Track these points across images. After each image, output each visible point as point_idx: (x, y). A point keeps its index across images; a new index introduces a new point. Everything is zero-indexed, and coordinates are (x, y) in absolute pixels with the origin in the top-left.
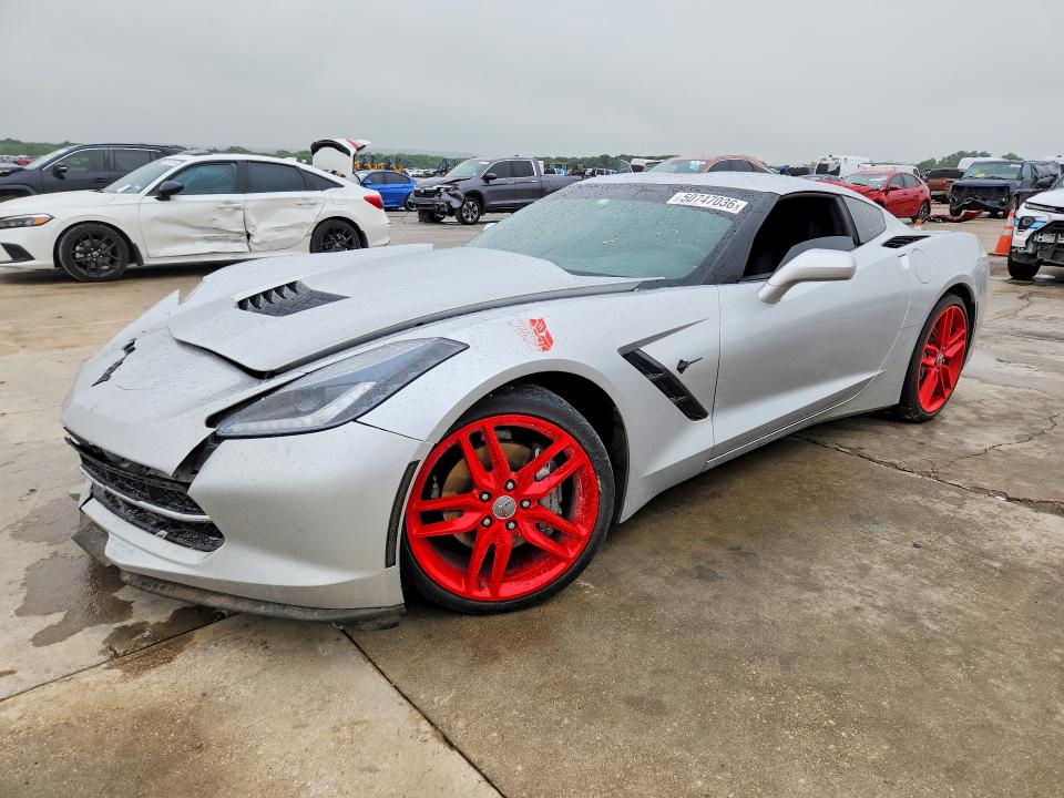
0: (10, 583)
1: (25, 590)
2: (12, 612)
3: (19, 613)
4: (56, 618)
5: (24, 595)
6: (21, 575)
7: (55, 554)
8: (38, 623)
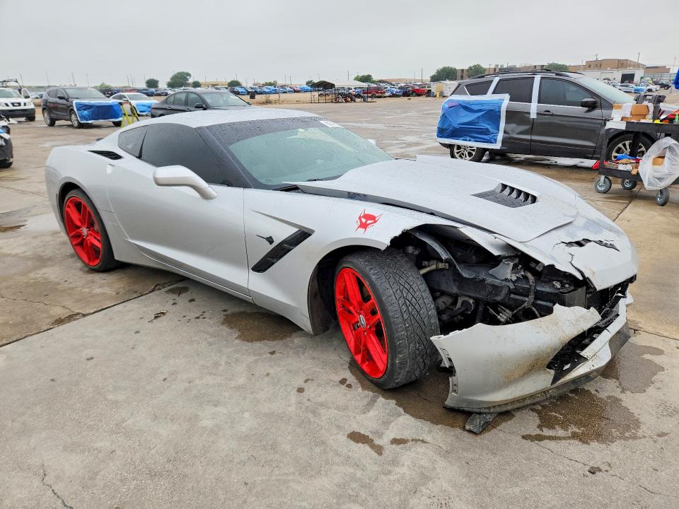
0: (659, 388)
1: (653, 379)
2: (666, 371)
3: (663, 369)
4: (647, 356)
5: (655, 377)
6: (651, 390)
7: (623, 391)
8: (657, 359)
